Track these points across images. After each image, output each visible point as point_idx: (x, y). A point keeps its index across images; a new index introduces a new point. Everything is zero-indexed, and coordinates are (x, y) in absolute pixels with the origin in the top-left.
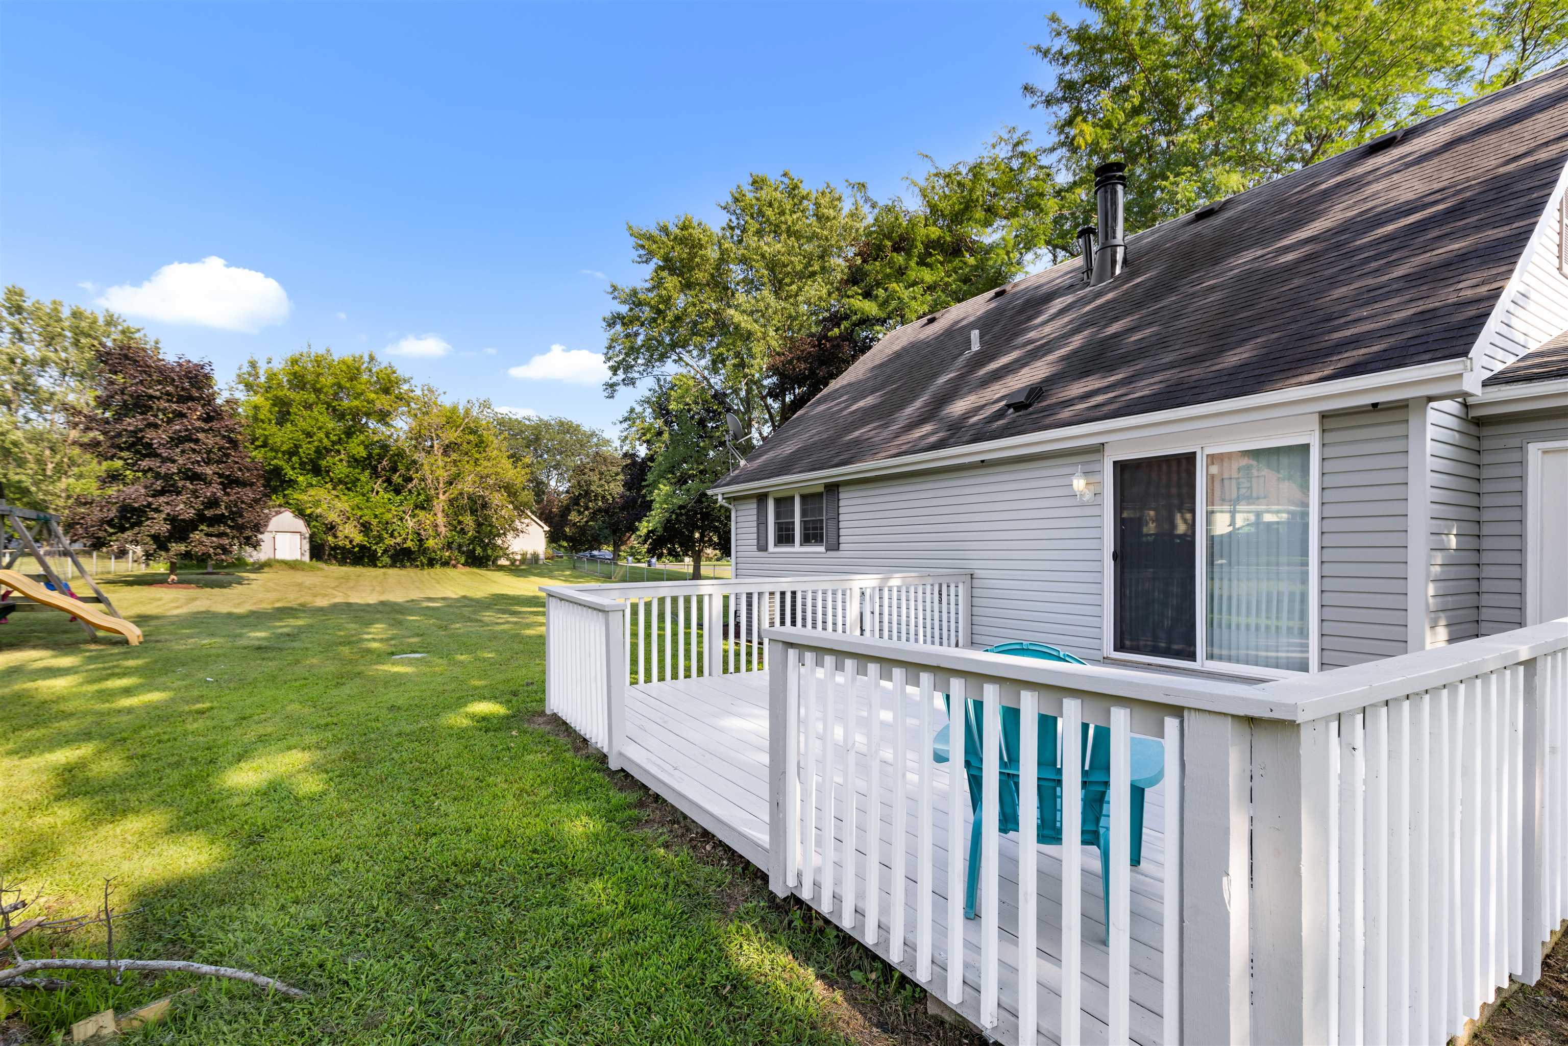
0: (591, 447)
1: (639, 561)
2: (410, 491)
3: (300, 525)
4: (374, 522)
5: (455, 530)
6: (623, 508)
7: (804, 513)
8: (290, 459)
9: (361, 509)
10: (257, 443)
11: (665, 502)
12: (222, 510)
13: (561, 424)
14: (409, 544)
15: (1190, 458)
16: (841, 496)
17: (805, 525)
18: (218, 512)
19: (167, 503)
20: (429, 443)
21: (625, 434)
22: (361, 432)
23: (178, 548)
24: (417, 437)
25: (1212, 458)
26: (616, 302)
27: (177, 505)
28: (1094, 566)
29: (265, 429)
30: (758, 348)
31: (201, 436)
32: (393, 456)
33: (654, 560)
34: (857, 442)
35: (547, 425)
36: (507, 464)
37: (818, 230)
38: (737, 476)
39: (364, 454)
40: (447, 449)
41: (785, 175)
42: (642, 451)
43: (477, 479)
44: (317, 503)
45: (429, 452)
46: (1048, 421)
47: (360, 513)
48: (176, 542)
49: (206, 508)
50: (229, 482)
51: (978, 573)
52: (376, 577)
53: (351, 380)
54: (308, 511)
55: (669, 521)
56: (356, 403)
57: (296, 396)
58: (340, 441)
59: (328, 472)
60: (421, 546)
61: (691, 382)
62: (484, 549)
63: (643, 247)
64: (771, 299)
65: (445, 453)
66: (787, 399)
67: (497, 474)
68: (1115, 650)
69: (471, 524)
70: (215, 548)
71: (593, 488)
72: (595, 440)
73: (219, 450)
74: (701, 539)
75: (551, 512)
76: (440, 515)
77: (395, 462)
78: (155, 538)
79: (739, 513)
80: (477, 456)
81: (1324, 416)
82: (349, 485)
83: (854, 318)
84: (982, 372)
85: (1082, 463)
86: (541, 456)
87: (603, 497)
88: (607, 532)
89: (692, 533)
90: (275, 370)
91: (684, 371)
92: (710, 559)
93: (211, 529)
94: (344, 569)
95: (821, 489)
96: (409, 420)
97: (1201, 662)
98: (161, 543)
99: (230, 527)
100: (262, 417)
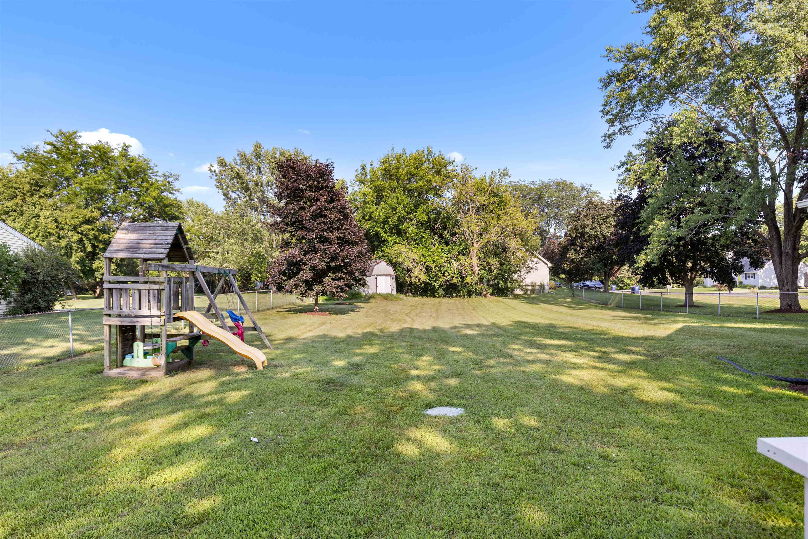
0: (582, 199)
2: (455, 242)
3: (390, 270)
4: (433, 266)
5: (485, 269)
6: (616, 245)
8: (384, 227)
9: (425, 257)
10: (366, 218)
11: (662, 235)
12: (339, 262)
13: (558, 184)
14: (455, 280)
18: (337, 264)
19: (311, 259)
20: (466, 207)
21: (623, 177)
22: (424, 204)
23: (318, 288)
24: (459, 203)
26: (611, 62)
27: (316, 260)
29: (370, 208)
31: (327, 213)
32: (443, 219)
33: (646, 288)
35: (547, 187)
36: (520, 216)
39: (426, 219)
40: (478, 210)
42: (634, 194)
43: (499, 230)
44: (399, 255)
45: (466, 214)
47: (424, 260)
48: (316, 285)
49: (331, 261)
50: (344, 242)
52: (434, 305)
53: (417, 168)
54: (394, 261)
55: (666, 252)
56: (420, 183)
57: (385, 184)
58: (411, 212)
59: (405, 233)
60: (463, 281)
62: (505, 281)
65: (477, 212)
67: (513, 224)
69: (496, 263)
70: (337, 288)
71: (587, 230)
72: (585, 193)
73: (338, 221)
74: (693, 269)
75: (552, 252)
76: (475, 258)
77: (445, 223)
78: (306, 282)
80: (499, 213)
82: (417, 241)
86: (543, 211)
87: (596, 237)
88: (599, 265)
90: (375, 169)
93: (334, 275)
94: (416, 299)
96: (453, 191)
98: (309, 285)
99: (345, 273)
100: (368, 200)
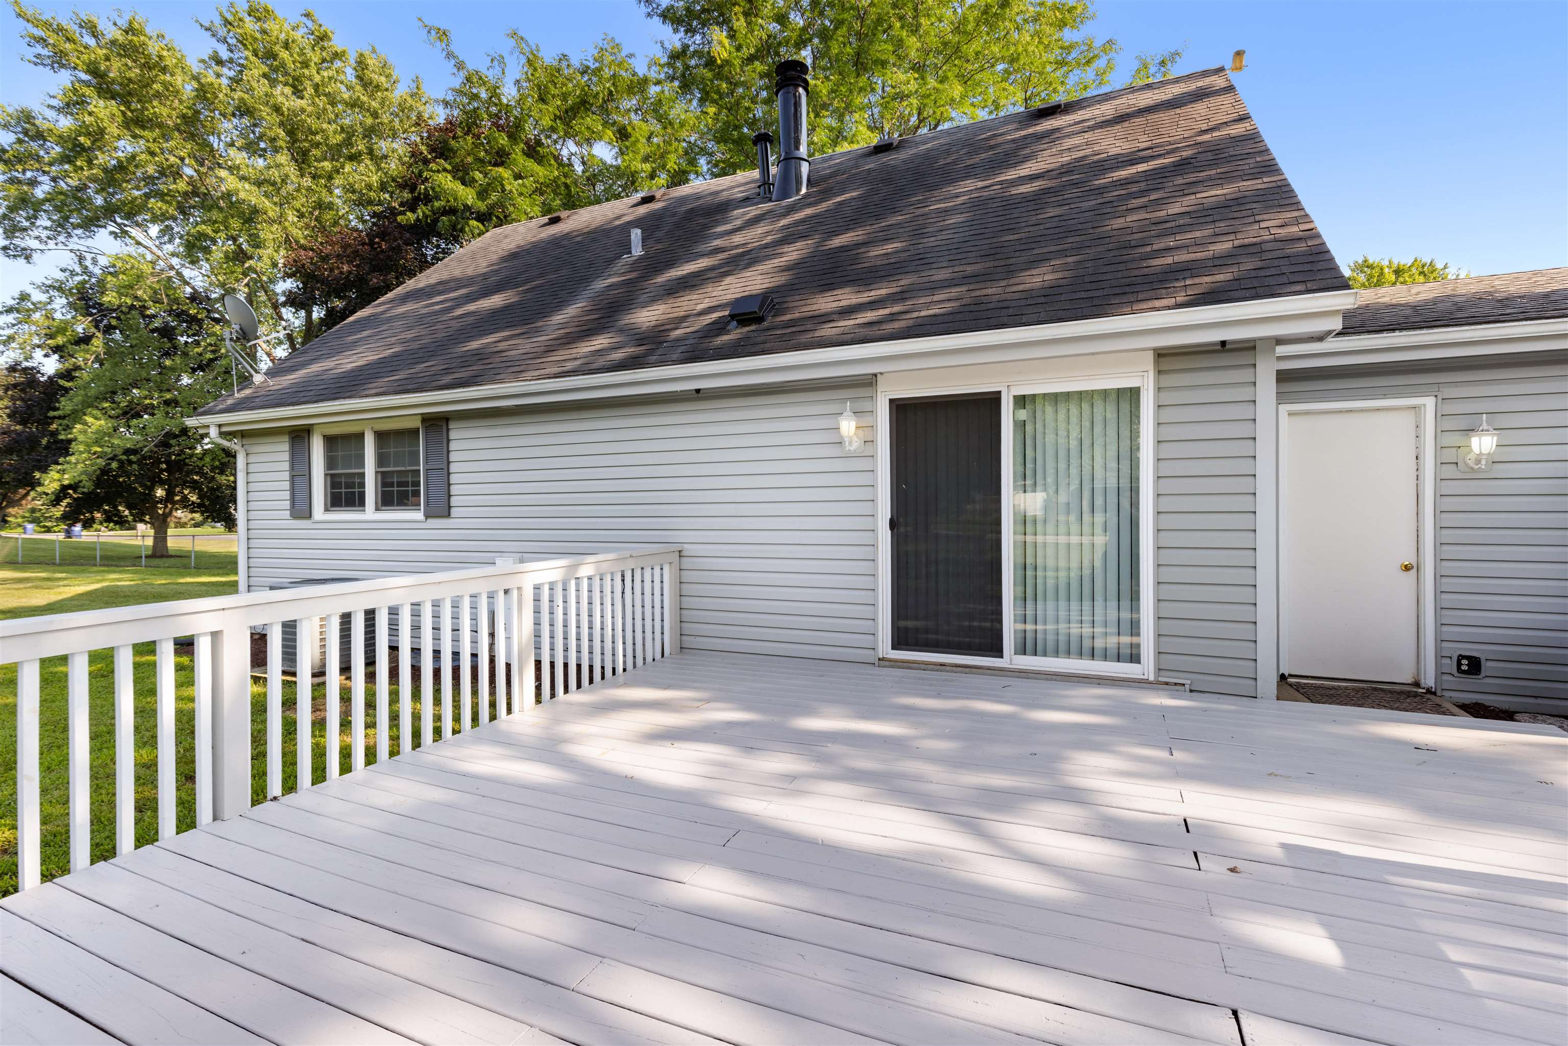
1: (48, 530)
6: (8, 450)
7: (381, 460)
11: (97, 442)
15: (992, 401)
16: (453, 435)
17: (384, 480)
25: (1021, 401)
28: (866, 538)
30: (269, 233)
33: (77, 528)
34: (480, 355)
37: (364, 99)
38: (247, 399)
41: (307, 15)
42: (50, 366)
46: (804, 338)
51: (689, 549)
55: (105, 471)
61: (147, 269)
63: (42, 41)
64: (291, 170)
66: (315, 315)
68: (894, 648)
74: (169, 498)
79: (252, 459)
81: (1161, 354)
83: (437, 204)
84: (661, 279)
85: (852, 400)
89: (152, 489)
91: (132, 250)
92: (183, 525)
95: (417, 423)
97: (1010, 659)
